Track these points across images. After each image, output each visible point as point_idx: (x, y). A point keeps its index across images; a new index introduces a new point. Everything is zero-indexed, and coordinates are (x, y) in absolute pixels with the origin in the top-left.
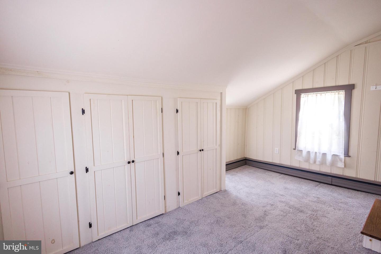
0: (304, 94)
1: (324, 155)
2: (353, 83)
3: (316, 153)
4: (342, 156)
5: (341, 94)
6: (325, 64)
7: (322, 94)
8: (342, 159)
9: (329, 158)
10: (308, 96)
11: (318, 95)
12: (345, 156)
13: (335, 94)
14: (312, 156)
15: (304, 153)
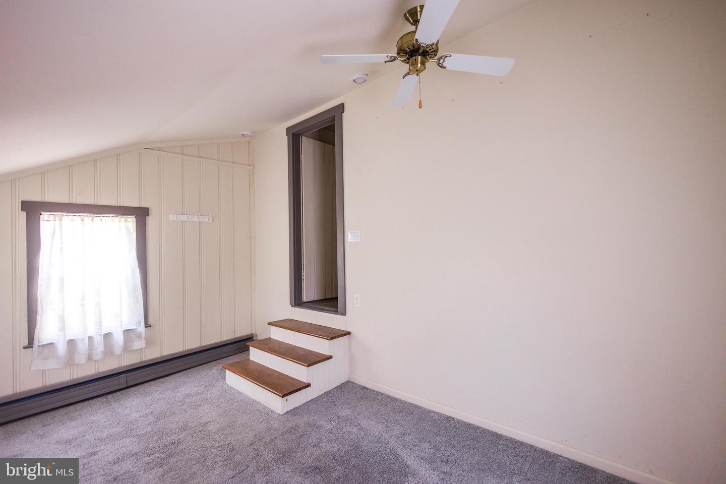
0: (49, 213)
1: (108, 336)
2: (146, 206)
3: (90, 338)
4: (142, 328)
5: (129, 222)
6: (94, 161)
7: (95, 218)
8: (141, 333)
9: (119, 338)
10: (60, 220)
11: (95, 219)
12: (145, 327)
13: (120, 221)
14: (83, 347)
15: (62, 348)
